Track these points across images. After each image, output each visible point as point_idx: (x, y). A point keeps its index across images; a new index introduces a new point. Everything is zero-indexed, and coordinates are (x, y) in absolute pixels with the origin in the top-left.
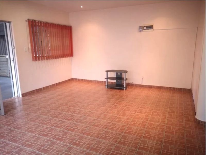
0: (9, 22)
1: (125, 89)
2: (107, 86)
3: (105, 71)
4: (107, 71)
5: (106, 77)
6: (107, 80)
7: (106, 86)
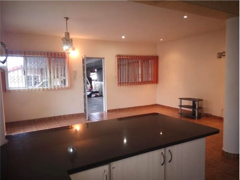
0: (104, 58)
1: (196, 118)
2: (181, 114)
3: (179, 98)
4: (181, 99)
5: (179, 105)
6: (181, 108)
7: (179, 113)
